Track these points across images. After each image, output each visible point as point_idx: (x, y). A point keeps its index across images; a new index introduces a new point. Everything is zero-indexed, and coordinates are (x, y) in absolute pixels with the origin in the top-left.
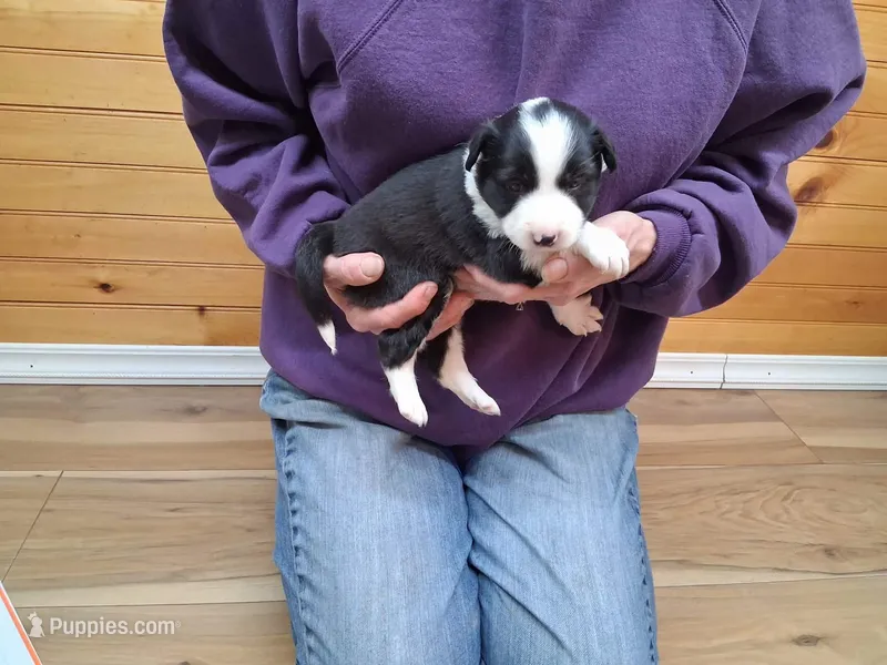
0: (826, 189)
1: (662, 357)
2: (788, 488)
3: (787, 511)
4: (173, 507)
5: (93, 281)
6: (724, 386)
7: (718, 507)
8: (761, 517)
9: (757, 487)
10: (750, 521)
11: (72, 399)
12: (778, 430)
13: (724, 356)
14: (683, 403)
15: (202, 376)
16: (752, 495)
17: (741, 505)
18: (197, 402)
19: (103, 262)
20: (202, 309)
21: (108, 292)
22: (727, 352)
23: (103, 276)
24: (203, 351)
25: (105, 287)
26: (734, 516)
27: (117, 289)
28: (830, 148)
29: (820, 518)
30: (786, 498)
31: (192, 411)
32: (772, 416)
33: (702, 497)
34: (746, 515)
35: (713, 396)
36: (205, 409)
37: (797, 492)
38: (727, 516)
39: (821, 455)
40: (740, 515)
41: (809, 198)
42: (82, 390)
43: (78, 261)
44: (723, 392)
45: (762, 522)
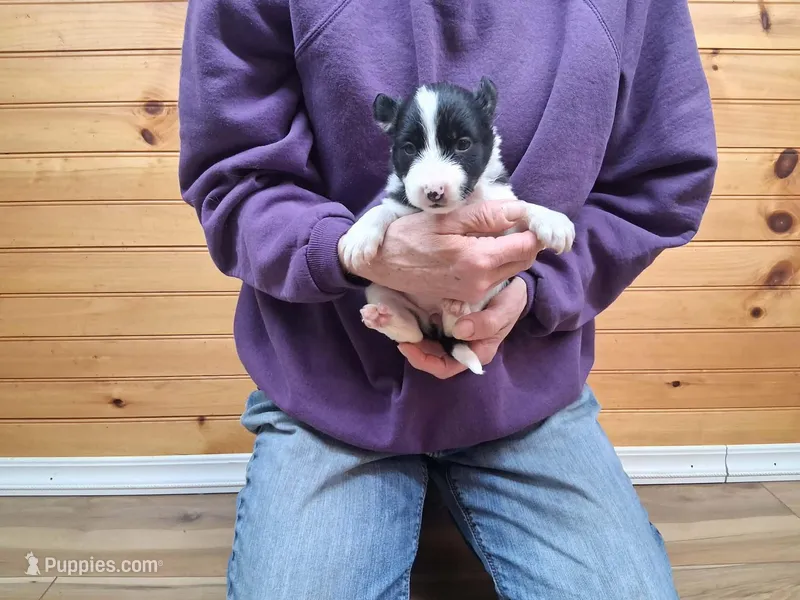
0: (796, 270)
5: (108, 397)
6: (729, 480)
9: (771, 586)
11: (83, 510)
13: (724, 447)
14: (688, 500)
15: (214, 484)
18: (191, 511)
19: (116, 379)
20: (202, 419)
21: (121, 407)
22: (725, 443)
23: (117, 392)
24: (203, 460)
25: (117, 402)
27: (128, 403)
28: (792, 232)
31: (187, 519)
35: (716, 490)
36: (199, 517)
41: (781, 281)
43: (97, 380)
44: (727, 486)
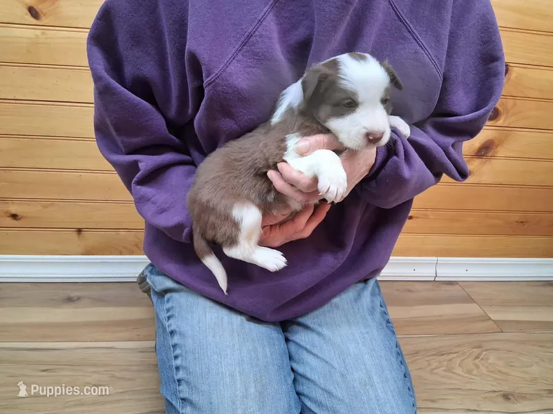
0: (496, 147)
1: (392, 260)
2: (478, 350)
3: (477, 367)
4: (45, 368)
5: (6, 213)
6: (437, 279)
7: (429, 365)
8: (459, 371)
9: (457, 349)
10: (451, 374)
12: (472, 309)
13: (436, 258)
14: (410, 291)
15: (80, 276)
16: (455, 355)
17: (445, 363)
18: (74, 294)
19: (14, 200)
20: (79, 231)
21: (17, 220)
22: (437, 256)
23: (14, 209)
24: (81, 259)
25: (14, 216)
26: (440, 371)
27: (22, 217)
28: (498, 120)
29: (500, 371)
30: (477, 358)
31: (70, 300)
32: (469, 299)
33: (418, 357)
34: (449, 370)
35: (429, 286)
36: (79, 298)
37: (484, 353)
38: (435, 371)
39: (501, 326)
40: (445, 371)
41: (487, 153)
44: (436, 283)
45: (459, 375)
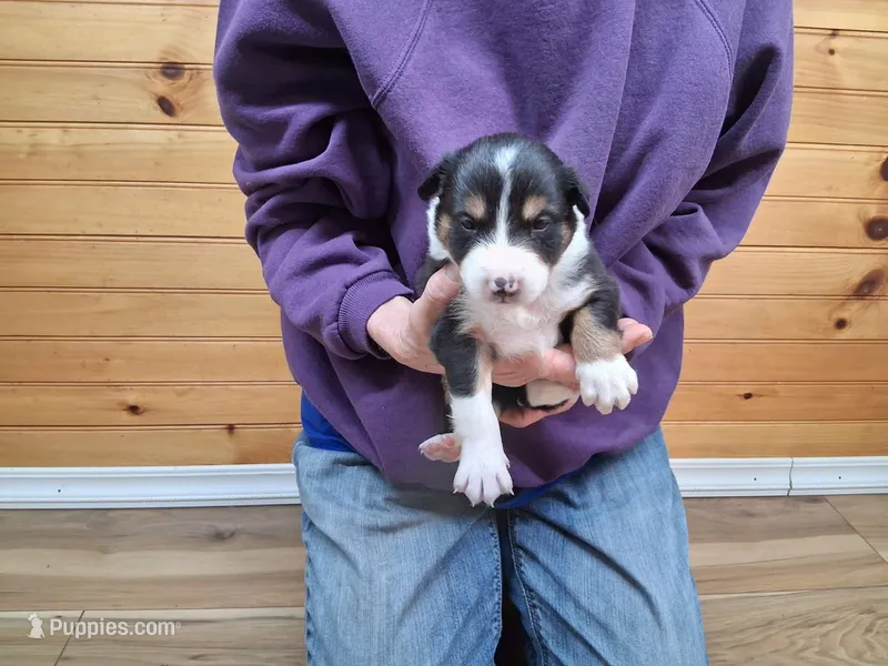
2: (870, 617)
5: (121, 404)
6: (792, 493)
7: (792, 644)
9: (835, 616)
10: (829, 660)
12: (855, 544)
13: (790, 460)
17: (818, 640)
18: (226, 526)
19: (131, 384)
20: (231, 428)
21: (137, 414)
22: (792, 455)
23: (132, 398)
24: (232, 471)
25: (134, 409)
26: (810, 653)
27: (146, 410)
30: (869, 630)
31: (219, 537)
32: (846, 527)
33: (773, 631)
34: (824, 652)
35: (779, 505)
36: (232, 534)
37: (879, 622)
38: (802, 654)
40: (818, 653)
41: (870, 290)
42: (111, 514)
43: (109, 385)
44: (791, 500)
45: (841, 660)
